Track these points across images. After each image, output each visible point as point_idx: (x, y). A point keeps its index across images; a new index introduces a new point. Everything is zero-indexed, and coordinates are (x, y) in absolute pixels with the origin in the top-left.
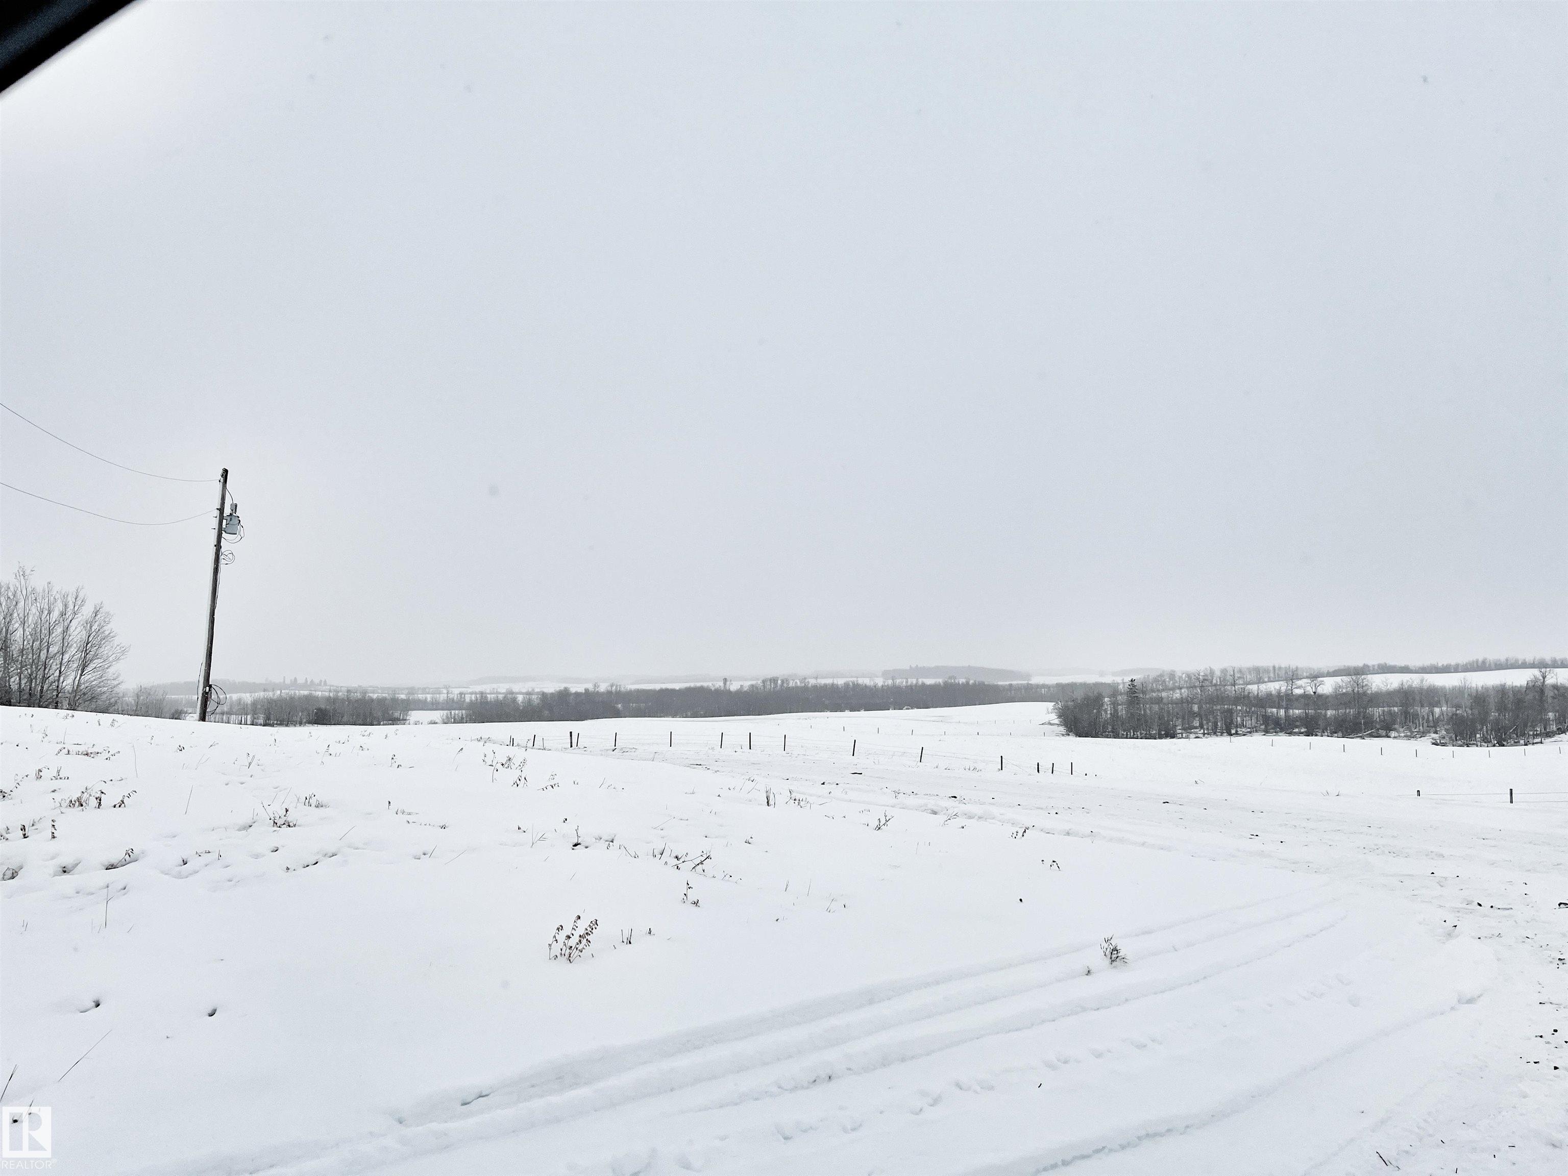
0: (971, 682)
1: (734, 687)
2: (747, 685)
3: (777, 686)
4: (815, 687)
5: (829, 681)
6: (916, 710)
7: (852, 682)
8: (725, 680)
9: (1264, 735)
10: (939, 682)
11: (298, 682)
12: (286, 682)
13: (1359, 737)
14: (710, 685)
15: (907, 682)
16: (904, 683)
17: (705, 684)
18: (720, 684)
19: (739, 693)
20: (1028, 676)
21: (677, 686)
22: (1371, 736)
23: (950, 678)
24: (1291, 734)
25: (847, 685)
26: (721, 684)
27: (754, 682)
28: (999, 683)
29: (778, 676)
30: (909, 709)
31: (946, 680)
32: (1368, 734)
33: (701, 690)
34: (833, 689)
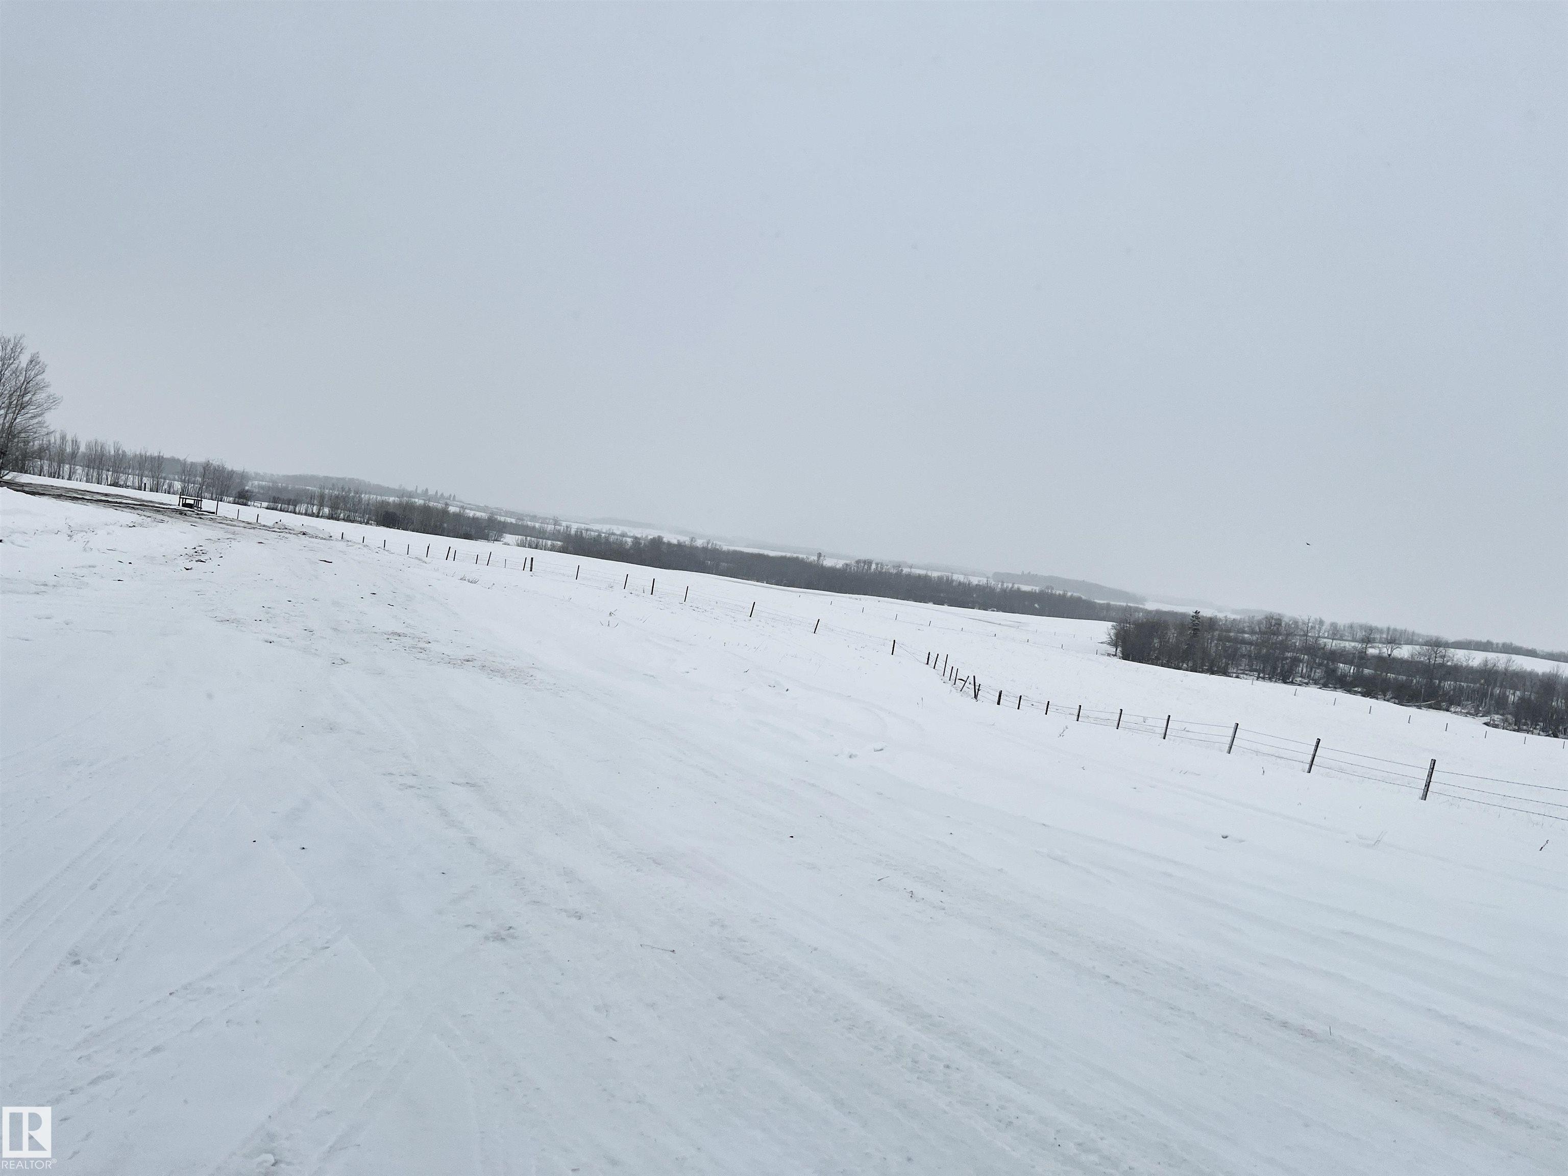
0: (1069, 594)
1: (828, 563)
2: (840, 564)
3: (870, 569)
4: (909, 576)
5: (922, 572)
6: (1001, 613)
7: (946, 576)
8: (820, 555)
9: (1320, 688)
10: (1035, 590)
11: (429, 494)
12: (418, 492)
13: (1415, 706)
14: (805, 557)
15: (1002, 585)
16: (1000, 586)
17: (801, 556)
18: (813, 558)
19: (833, 571)
20: (1143, 600)
21: (772, 554)
22: (1430, 707)
23: (1048, 588)
24: (1349, 691)
25: (940, 578)
26: (816, 558)
27: (848, 562)
28: (1095, 601)
29: (872, 559)
30: (994, 611)
31: (1043, 589)
32: (1426, 705)
33: (796, 561)
34: (925, 579)
